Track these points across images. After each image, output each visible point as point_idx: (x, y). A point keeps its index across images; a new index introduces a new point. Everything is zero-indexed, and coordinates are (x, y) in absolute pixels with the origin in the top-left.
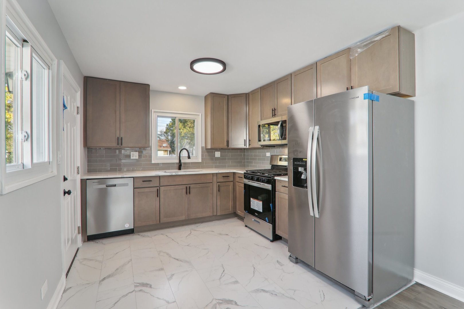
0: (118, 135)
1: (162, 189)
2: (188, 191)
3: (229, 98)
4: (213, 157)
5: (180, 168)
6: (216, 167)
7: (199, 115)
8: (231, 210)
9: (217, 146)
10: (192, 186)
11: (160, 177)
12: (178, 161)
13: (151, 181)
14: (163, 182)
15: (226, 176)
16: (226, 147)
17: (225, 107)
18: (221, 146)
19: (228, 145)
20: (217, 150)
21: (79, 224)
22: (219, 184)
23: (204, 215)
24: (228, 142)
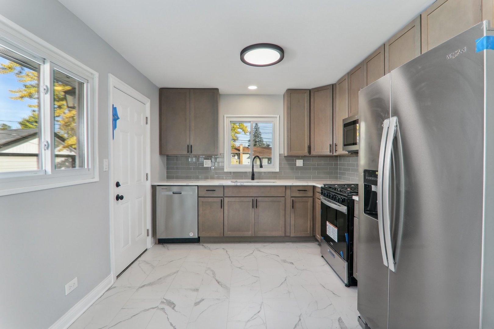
0: (188, 143)
1: (226, 200)
2: (255, 204)
3: (311, 93)
4: (293, 166)
5: (253, 178)
6: (297, 178)
7: (276, 117)
8: (308, 233)
9: (294, 153)
10: (259, 199)
11: (224, 186)
12: (251, 170)
13: (215, 190)
14: (228, 193)
15: (303, 189)
16: (307, 154)
17: (307, 105)
18: (300, 153)
19: (310, 152)
20: (299, 157)
21: (149, 226)
22: (293, 199)
23: (274, 234)
24: (310, 147)
